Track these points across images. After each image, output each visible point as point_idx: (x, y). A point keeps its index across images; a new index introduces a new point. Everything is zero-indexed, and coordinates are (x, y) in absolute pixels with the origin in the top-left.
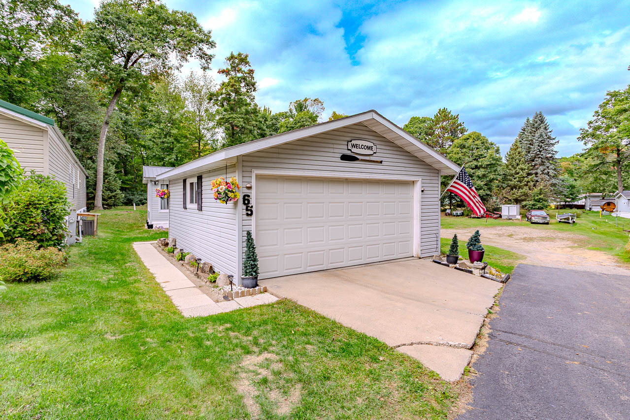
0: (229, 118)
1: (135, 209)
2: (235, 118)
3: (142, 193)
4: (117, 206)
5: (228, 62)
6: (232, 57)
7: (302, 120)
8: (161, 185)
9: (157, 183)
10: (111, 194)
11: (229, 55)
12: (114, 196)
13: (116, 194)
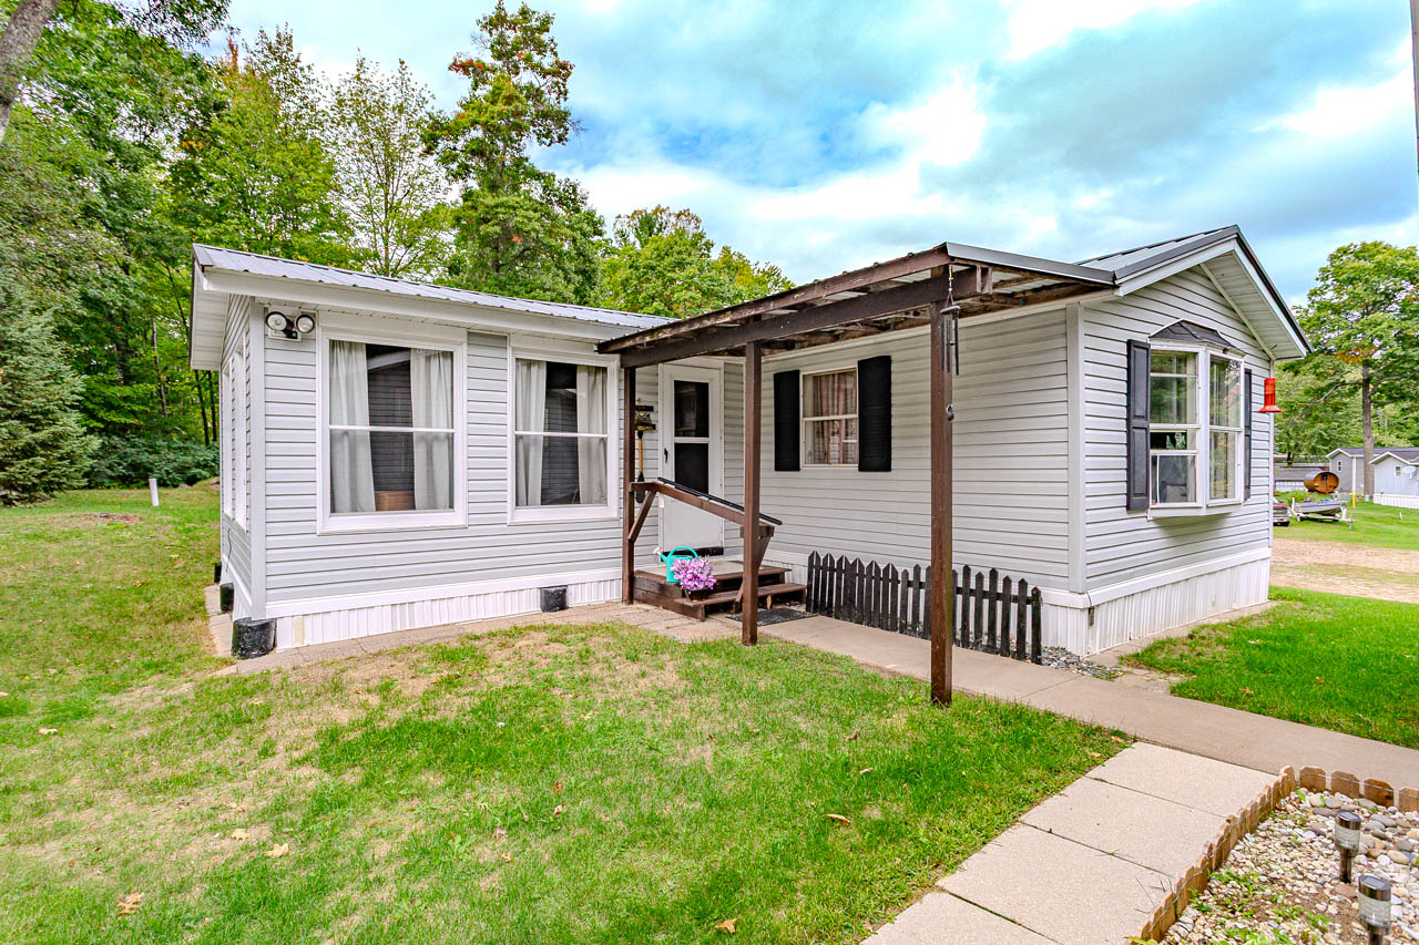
0: (496, 206)
1: (156, 502)
2: (514, 209)
3: (188, 444)
4: (60, 489)
5: (486, 35)
6: (498, 21)
7: (676, 248)
8: (334, 344)
9: (304, 325)
10: (27, 436)
11: (491, 12)
12: (44, 445)
13: (58, 437)
